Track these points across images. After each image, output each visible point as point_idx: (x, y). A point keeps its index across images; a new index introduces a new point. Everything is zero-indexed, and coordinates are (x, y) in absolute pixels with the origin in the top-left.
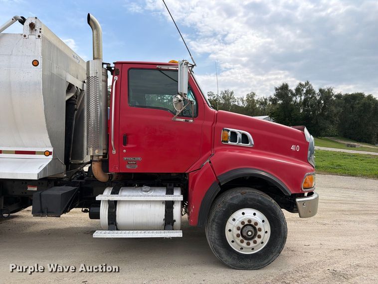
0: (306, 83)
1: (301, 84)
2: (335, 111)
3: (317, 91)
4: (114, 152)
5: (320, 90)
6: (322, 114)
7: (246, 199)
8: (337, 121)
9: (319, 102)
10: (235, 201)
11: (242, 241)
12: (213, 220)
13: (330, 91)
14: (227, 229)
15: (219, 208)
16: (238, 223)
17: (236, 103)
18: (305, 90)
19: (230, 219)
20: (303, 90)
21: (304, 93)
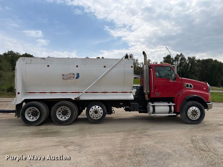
0: (180, 54)
1: (177, 55)
2: (197, 69)
3: (187, 59)
4: (152, 91)
5: (189, 58)
6: (190, 71)
7: (193, 104)
8: (198, 74)
9: (188, 64)
10: (190, 105)
11: (193, 116)
12: (184, 110)
13: (194, 58)
14: (188, 113)
15: (186, 107)
16: (191, 111)
17: (139, 66)
18: (180, 58)
19: (189, 110)
20: (179, 58)
21: (180, 60)
